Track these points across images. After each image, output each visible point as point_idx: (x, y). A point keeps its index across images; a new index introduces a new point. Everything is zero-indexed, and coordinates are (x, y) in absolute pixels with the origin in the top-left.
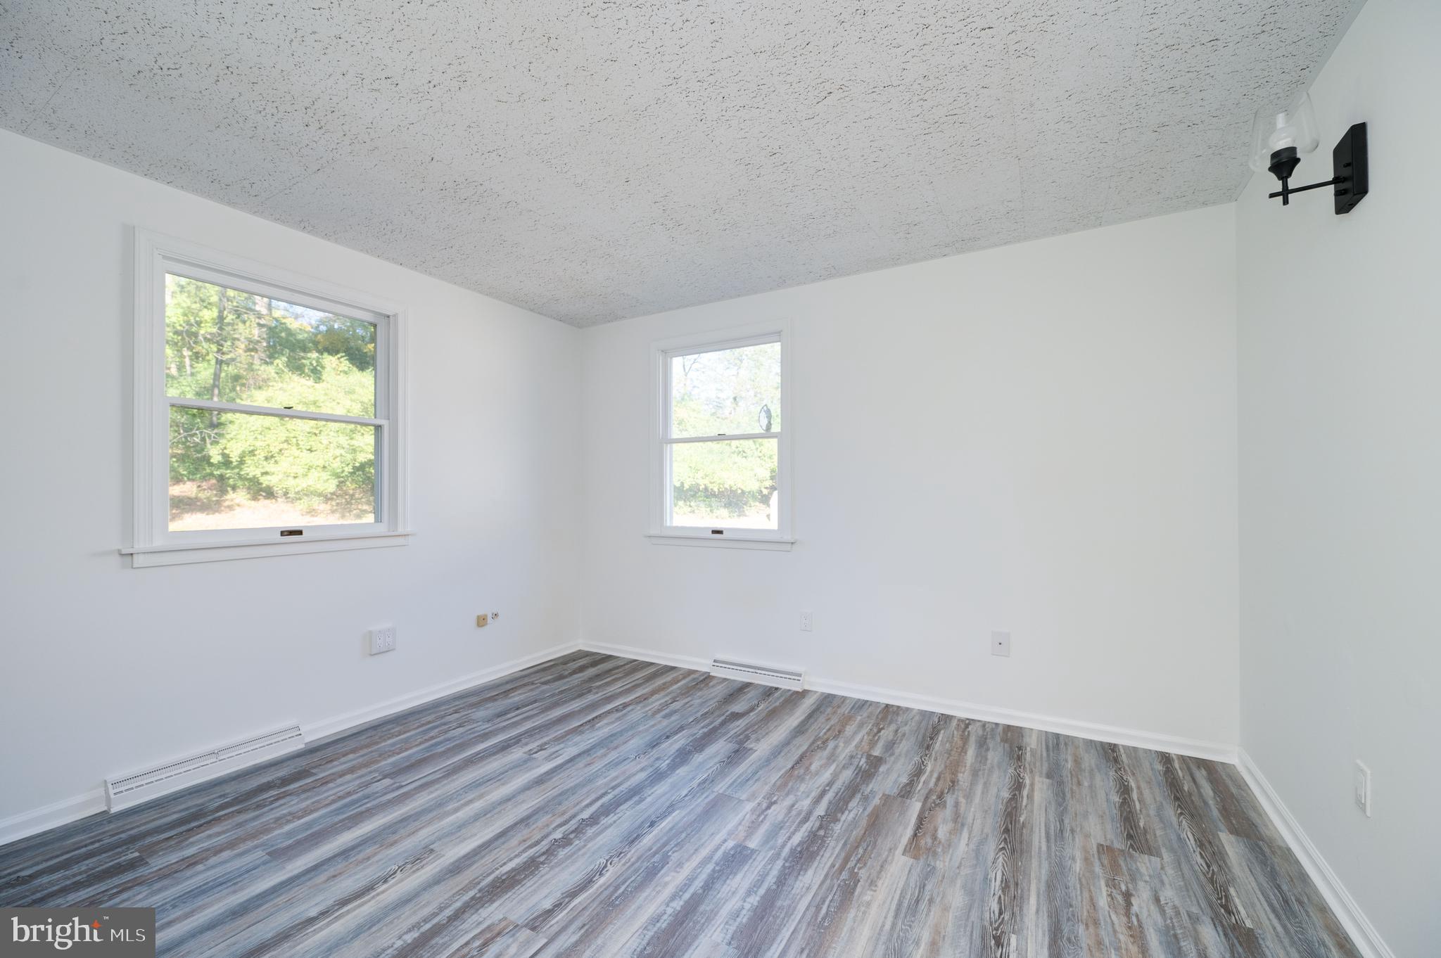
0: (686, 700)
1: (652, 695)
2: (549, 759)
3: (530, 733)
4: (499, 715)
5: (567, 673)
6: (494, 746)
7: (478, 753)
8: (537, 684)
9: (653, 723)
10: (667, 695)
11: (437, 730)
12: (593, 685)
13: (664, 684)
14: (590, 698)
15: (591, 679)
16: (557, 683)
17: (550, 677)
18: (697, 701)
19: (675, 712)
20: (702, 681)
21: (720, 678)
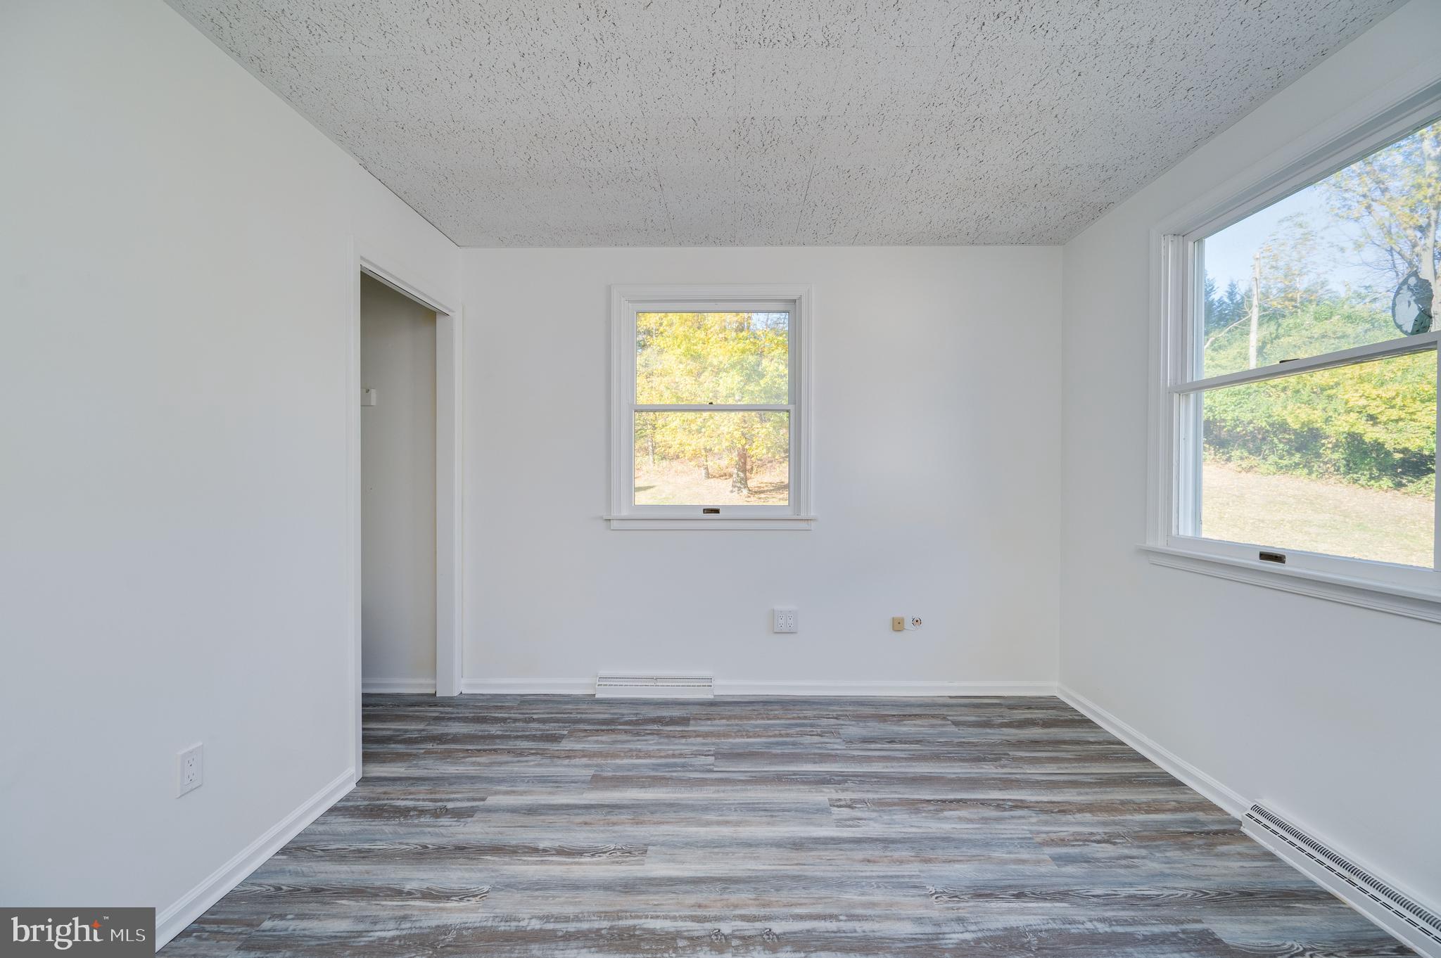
0: (1134, 852)
1: (1081, 811)
2: (840, 823)
3: (862, 779)
4: (866, 740)
5: (1000, 721)
6: (816, 773)
7: (795, 773)
8: (948, 720)
9: (1025, 856)
10: (1105, 824)
11: (798, 729)
12: (1010, 753)
13: (1123, 803)
14: (989, 770)
15: (1019, 744)
16: (971, 730)
17: (973, 719)
18: (1153, 866)
19: (1087, 860)
20: (1208, 833)
21: (1260, 847)
